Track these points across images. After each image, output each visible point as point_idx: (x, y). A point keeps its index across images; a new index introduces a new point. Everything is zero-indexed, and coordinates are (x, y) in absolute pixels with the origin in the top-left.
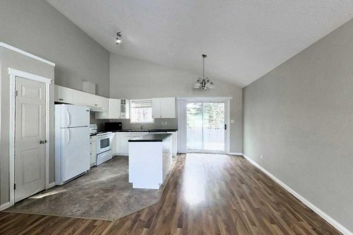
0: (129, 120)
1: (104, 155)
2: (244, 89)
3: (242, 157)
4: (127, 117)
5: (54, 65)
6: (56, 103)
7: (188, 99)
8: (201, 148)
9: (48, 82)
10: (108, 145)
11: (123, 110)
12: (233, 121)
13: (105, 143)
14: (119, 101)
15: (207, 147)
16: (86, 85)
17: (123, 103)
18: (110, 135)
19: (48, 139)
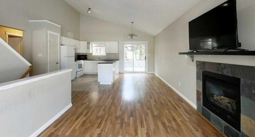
0: (92, 53)
1: (79, 73)
2: (154, 37)
3: (154, 74)
4: (91, 52)
5: (60, 26)
6: (61, 45)
7: (125, 42)
8: (132, 70)
9: (59, 35)
10: (81, 67)
11: (88, 48)
12: (149, 55)
13: (80, 66)
14: (86, 43)
15: (136, 70)
16: (69, 34)
17: (88, 43)
18: (82, 62)
19: (59, 62)
